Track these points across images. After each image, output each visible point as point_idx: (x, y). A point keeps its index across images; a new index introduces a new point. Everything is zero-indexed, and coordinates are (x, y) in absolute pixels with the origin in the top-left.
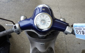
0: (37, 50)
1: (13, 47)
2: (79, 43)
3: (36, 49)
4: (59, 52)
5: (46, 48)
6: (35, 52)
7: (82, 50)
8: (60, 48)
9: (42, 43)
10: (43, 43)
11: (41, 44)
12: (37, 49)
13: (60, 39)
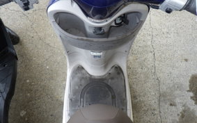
0: (83, 71)
1: (26, 66)
2: (186, 60)
3: (80, 68)
4: (136, 78)
5: (105, 67)
6: (79, 75)
7: (190, 75)
8: (140, 70)
9: (95, 54)
10: (98, 54)
11: (95, 56)
12: (83, 68)
13: (140, 50)
